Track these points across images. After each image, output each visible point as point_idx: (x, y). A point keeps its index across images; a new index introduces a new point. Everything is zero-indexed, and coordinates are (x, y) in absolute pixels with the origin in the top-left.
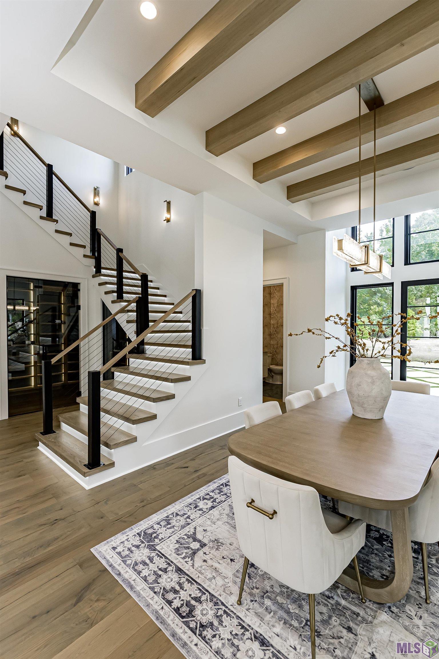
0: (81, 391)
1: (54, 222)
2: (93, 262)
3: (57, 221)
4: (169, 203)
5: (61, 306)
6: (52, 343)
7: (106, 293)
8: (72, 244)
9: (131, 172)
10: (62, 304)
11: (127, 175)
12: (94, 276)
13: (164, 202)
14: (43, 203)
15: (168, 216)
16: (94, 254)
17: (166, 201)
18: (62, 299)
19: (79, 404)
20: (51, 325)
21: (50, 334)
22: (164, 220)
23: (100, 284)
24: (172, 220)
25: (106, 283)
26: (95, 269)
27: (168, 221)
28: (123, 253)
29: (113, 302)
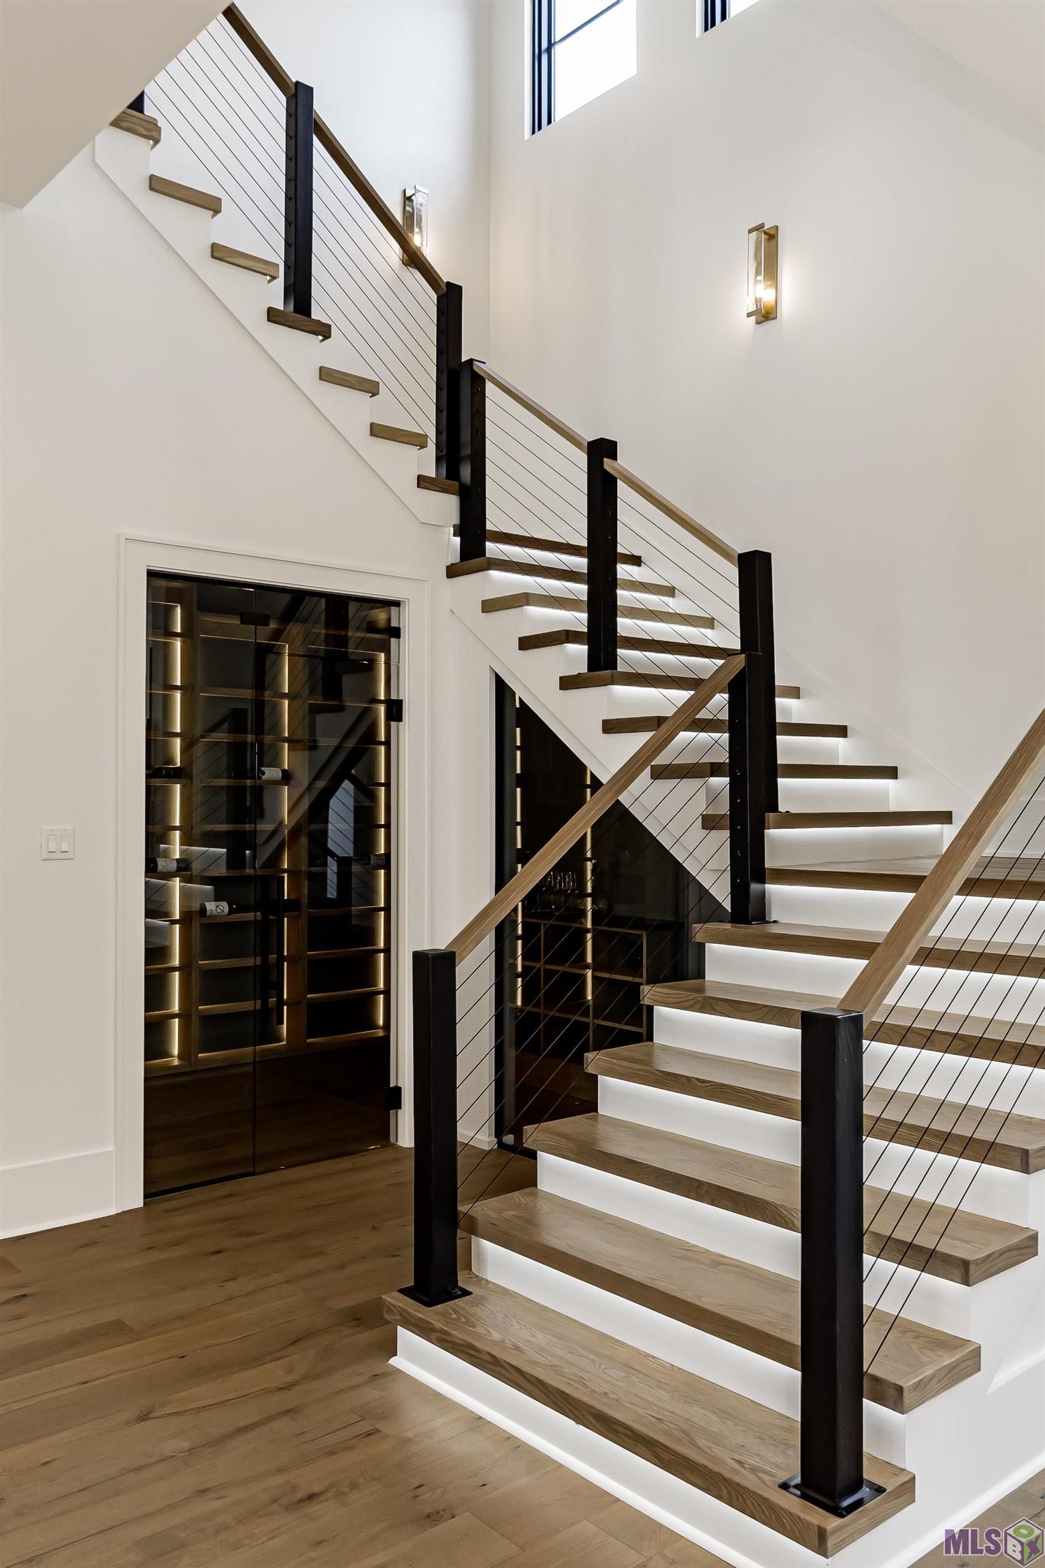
0: (400, 1089)
1: (316, 334)
2: (447, 506)
3: (324, 331)
4: (768, 237)
5: (282, 705)
6: (227, 869)
7: (527, 643)
8: (377, 431)
9: (549, 122)
10: (284, 696)
11: (533, 132)
12: (452, 572)
13: (750, 231)
14: (274, 250)
15: (768, 296)
16: (453, 474)
17: (759, 228)
18: (284, 676)
19: (532, 1155)
20: (228, 787)
21: (223, 827)
22: (749, 315)
23: (489, 606)
24: (787, 308)
25: (524, 599)
26: (458, 539)
27: (765, 315)
28: (616, 460)
29: (567, 683)
